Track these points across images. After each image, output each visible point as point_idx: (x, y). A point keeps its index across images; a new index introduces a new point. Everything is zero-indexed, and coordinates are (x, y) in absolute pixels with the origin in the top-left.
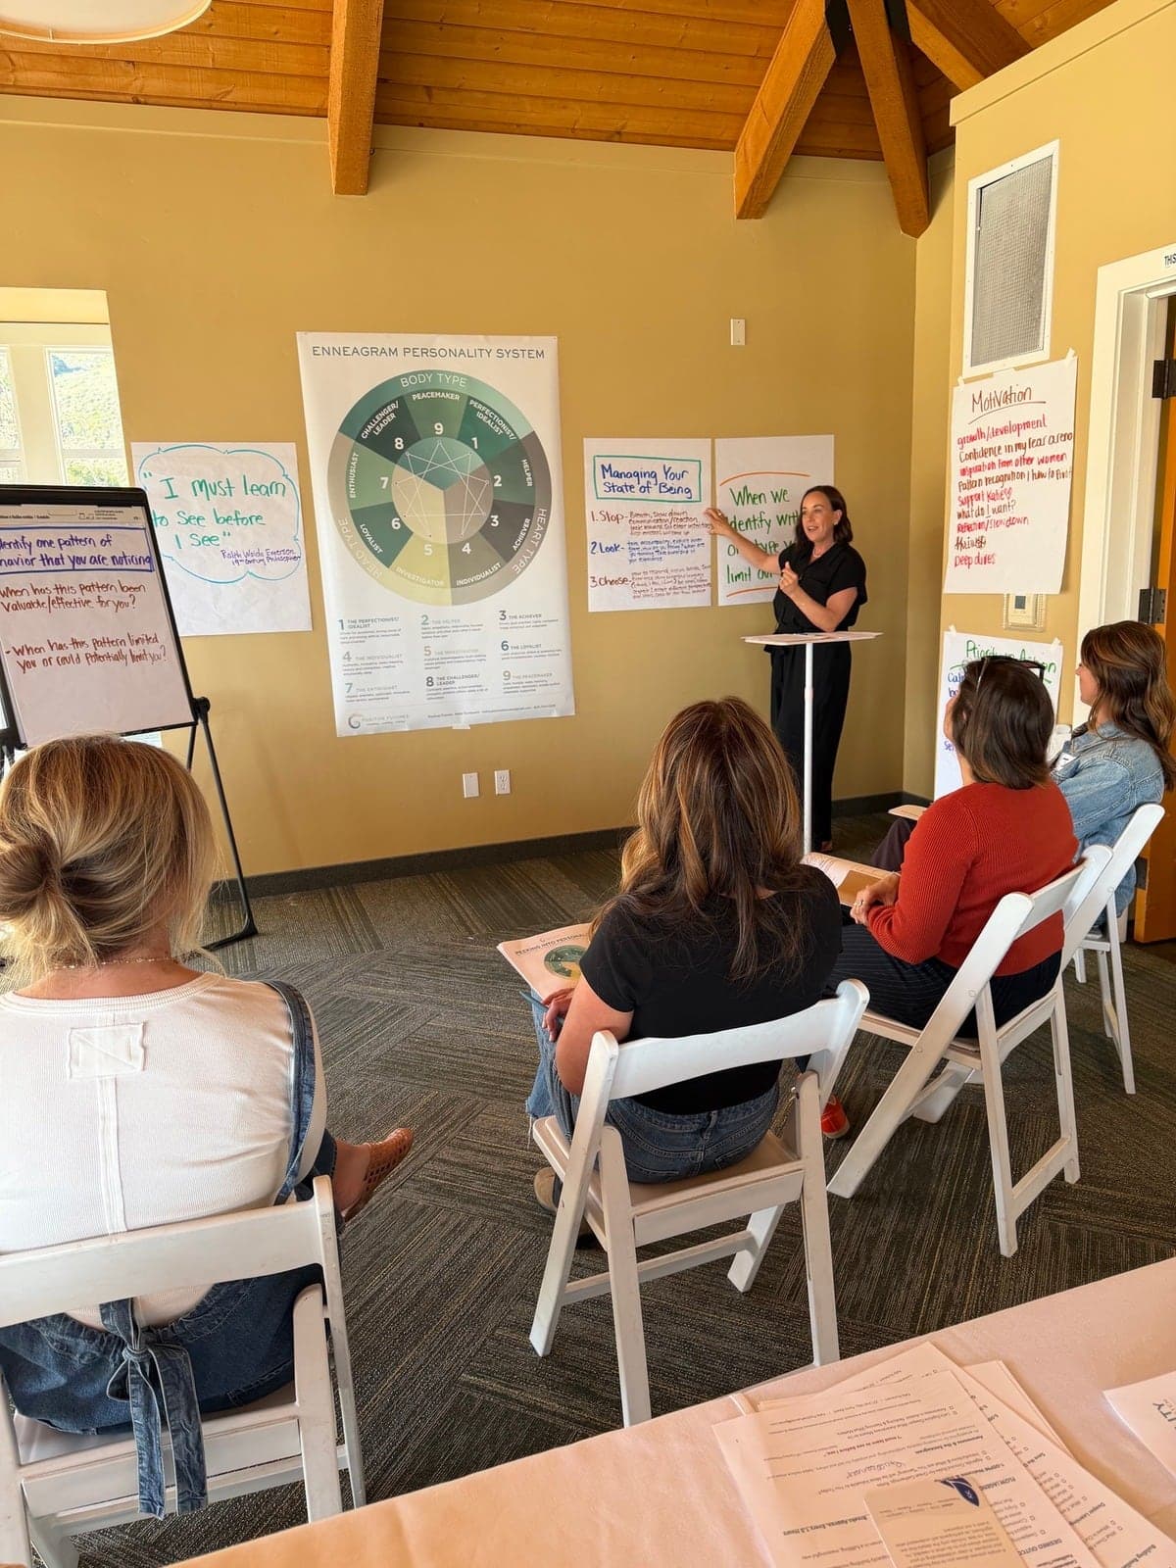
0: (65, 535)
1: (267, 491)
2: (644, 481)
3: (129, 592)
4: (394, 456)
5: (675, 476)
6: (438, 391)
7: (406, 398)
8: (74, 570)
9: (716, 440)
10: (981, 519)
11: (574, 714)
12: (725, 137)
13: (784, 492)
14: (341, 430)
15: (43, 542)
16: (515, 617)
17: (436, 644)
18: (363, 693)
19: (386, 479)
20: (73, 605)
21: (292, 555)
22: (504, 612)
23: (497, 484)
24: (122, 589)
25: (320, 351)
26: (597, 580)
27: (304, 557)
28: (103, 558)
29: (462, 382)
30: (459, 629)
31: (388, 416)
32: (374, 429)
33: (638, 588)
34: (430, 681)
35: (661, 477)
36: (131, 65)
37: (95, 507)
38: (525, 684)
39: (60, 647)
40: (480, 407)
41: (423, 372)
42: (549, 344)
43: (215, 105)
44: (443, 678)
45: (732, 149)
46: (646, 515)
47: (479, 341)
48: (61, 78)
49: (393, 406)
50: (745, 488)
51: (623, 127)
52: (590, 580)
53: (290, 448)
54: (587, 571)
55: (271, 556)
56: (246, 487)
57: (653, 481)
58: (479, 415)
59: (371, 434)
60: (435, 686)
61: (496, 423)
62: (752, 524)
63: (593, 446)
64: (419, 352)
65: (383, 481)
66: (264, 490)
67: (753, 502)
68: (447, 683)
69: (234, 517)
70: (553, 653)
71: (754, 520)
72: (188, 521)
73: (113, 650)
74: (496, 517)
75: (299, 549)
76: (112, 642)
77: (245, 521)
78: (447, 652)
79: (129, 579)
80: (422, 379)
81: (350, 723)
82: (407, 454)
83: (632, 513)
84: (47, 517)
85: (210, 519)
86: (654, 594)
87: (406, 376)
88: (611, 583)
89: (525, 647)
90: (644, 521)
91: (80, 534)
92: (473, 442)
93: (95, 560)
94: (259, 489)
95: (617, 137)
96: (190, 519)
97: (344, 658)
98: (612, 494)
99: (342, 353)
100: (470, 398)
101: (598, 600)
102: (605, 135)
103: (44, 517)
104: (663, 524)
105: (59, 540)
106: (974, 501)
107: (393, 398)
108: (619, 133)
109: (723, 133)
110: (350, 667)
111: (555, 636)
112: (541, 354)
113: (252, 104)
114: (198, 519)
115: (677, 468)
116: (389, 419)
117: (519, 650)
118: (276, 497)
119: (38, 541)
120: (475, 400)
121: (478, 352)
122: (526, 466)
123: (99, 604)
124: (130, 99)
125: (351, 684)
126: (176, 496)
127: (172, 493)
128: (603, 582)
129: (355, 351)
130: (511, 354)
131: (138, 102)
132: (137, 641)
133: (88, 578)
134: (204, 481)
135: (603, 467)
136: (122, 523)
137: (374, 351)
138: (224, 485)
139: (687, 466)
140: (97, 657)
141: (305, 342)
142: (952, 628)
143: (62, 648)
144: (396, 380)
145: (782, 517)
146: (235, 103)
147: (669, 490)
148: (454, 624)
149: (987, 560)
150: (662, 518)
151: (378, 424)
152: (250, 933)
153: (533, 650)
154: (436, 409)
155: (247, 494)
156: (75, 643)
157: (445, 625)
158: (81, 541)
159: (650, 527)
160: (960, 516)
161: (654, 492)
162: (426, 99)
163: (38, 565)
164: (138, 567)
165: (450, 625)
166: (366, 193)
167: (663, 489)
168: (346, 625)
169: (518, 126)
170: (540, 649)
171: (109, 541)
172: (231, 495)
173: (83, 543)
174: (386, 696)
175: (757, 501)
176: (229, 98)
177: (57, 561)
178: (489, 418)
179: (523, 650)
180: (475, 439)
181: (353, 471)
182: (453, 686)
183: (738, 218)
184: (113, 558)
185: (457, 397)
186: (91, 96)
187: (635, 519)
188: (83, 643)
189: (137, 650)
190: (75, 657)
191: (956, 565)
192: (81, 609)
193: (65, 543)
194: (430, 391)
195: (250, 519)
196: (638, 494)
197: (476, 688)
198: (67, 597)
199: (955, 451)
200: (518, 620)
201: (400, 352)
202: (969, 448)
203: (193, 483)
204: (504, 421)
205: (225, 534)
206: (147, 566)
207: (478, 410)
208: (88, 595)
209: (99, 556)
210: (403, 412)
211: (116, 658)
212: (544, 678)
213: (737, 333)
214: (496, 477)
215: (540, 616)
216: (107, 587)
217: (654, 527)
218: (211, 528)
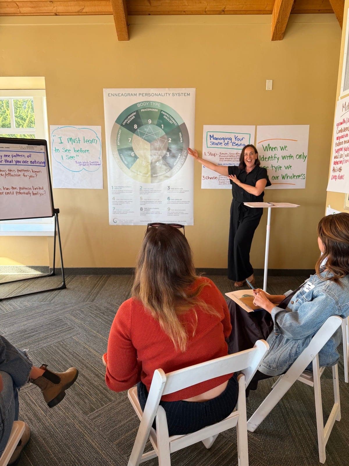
0: (15, 154)
1: (91, 142)
2: (226, 141)
3: (35, 173)
4: (134, 131)
5: (239, 139)
6: (150, 108)
7: (139, 111)
8: (16, 165)
9: (258, 126)
10: (341, 159)
11: (193, 225)
12: (267, 9)
13: (286, 147)
14: (116, 122)
15: (6, 156)
16: (173, 189)
17: (145, 197)
18: (118, 211)
19: (130, 139)
20: (14, 176)
21: (98, 164)
22: (169, 187)
23: (170, 141)
24: (33, 172)
25: (110, 95)
26: (205, 177)
27: (102, 164)
28: (27, 162)
29: (159, 105)
30: (153, 192)
31: (132, 117)
32: (127, 121)
33: (221, 181)
34: (141, 209)
35: (233, 140)
36: (51, 2)
37: (27, 145)
38: (175, 213)
39: (7, 189)
40: (165, 114)
41: (145, 102)
42: (192, 91)
43: (80, 14)
44: (146, 208)
45: (271, 14)
46: (226, 154)
47: (167, 90)
48: (33, 9)
49: (134, 114)
50: (269, 145)
51: (225, 8)
52: (202, 177)
53: (99, 128)
54: (201, 174)
55: (91, 164)
56: (84, 141)
57: (230, 141)
58: (164, 117)
59: (126, 123)
60: (143, 211)
61: (170, 120)
62: (271, 158)
63: (207, 129)
64: (144, 95)
65: (129, 140)
66: (90, 141)
67: (272, 150)
68: (148, 210)
69: (80, 150)
70: (186, 202)
71: (272, 157)
72: (66, 151)
73: (26, 191)
74: (169, 153)
75: (100, 161)
76: (27, 188)
77: (83, 152)
78: (148, 199)
79: (35, 169)
80: (145, 104)
81: (114, 221)
82: (138, 130)
83: (220, 153)
84: (9, 148)
85: (72, 151)
86: (227, 183)
87: (139, 103)
88: (210, 179)
89: (176, 200)
90: (225, 156)
91: (20, 154)
92: (162, 126)
93: (24, 162)
94: (88, 141)
95: (223, 13)
96: (66, 150)
97: (113, 199)
98: (213, 146)
99: (118, 96)
100: (162, 111)
101: (205, 184)
102: (218, 12)
103: (8, 148)
104: (233, 157)
105: (12, 155)
106: (340, 151)
107: (135, 111)
108: (223, 11)
109: (266, 7)
110: (114, 202)
111: (188, 196)
112: (189, 94)
113: (92, 12)
114: (69, 150)
115: (240, 137)
116: (132, 118)
117: (174, 201)
118: (94, 144)
119: (5, 155)
120: (163, 111)
121: (165, 94)
122: (180, 135)
123: (23, 176)
124: (54, 14)
125: (114, 208)
126: (63, 143)
127: (61, 142)
128: (207, 178)
129: (122, 95)
130: (177, 95)
131: (57, 15)
132: (36, 189)
133: (21, 168)
134: (71, 138)
135: (210, 136)
136: (35, 151)
137: (129, 94)
138: (77, 139)
139: (244, 136)
140: (20, 193)
141: (106, 92)
142: (329, 206)
143: (8, 189)
144: (136, 105)
145: (284, 156)
146: (86, 12)
147: (236, 145)
148: (151, 190)
149: (341, 177)
150: (233, 155)
151: (129, 120)
152: (64, 287)
153: (179, 201)
154: (149, 115)
155: (84, 143)
156: (13, 188)
157: (148, 190)
158: (20, 156)
159: (228, 159)
160: (335, 158)
161: (230, 146)
162: (149, 5)
163: (4, 163)
164: (39, 165)
165: (150, 190)
166: (129, 40)
167: (234, 144)
168: (114, 188)
169: (184, 11)
170: (181, 201)
171: (30, 156)
172: (79, 143)
173: (21, 156)
174: (126, 213)
175: (273, 150)
176: (84, 11)
177: (10, 162)
178: (168, 118)
179: (175, 201)
180: (162, 125)
181: (119, 136)
182: (150, 211)
183: (272, 40)
184: (31, 162)
185: (157, 110)
186: (42, 14)
187: (222, 155)
188: (16, 188)
189: (35, 192)
190: (12, 192)
191: (332, 179)
192: (16, 177)
193: (14, 156)
194: (147, 108)
195: (85, 151)
196: (223, 146)
197: (158, 213)
198: (12, 173)
199: (335, 129)
200: (174, 190)
201: (138, 94)
202: (340, 127)
203: (68, 139)
204: (174, 119)
205: (77, 156)
206: (43, 165)
207: (164, 115)
208: (20, 173)
209: (26, 161)
210: (138, 116)
211: (27, 194)
212: (182, 211)
213: (269, 85)
214: (169, 139)
215: (182, 189)
216: (27, 171)
217: (229, 158)
218: (73, 154)
